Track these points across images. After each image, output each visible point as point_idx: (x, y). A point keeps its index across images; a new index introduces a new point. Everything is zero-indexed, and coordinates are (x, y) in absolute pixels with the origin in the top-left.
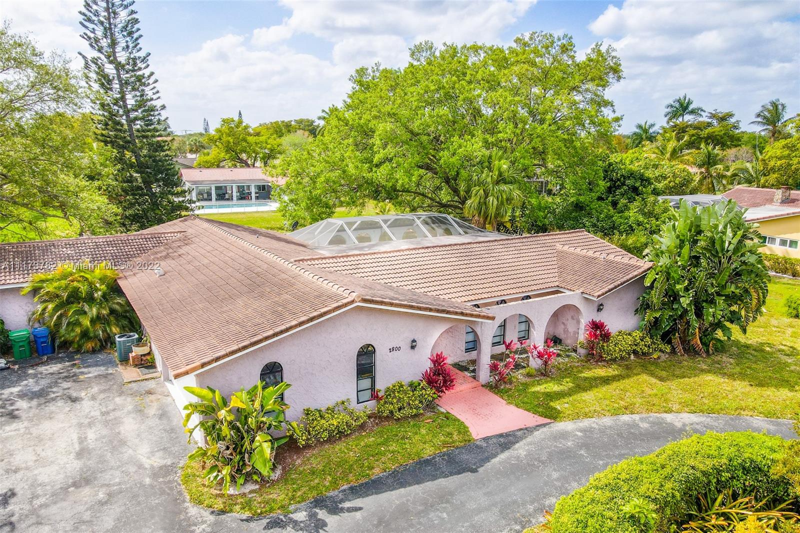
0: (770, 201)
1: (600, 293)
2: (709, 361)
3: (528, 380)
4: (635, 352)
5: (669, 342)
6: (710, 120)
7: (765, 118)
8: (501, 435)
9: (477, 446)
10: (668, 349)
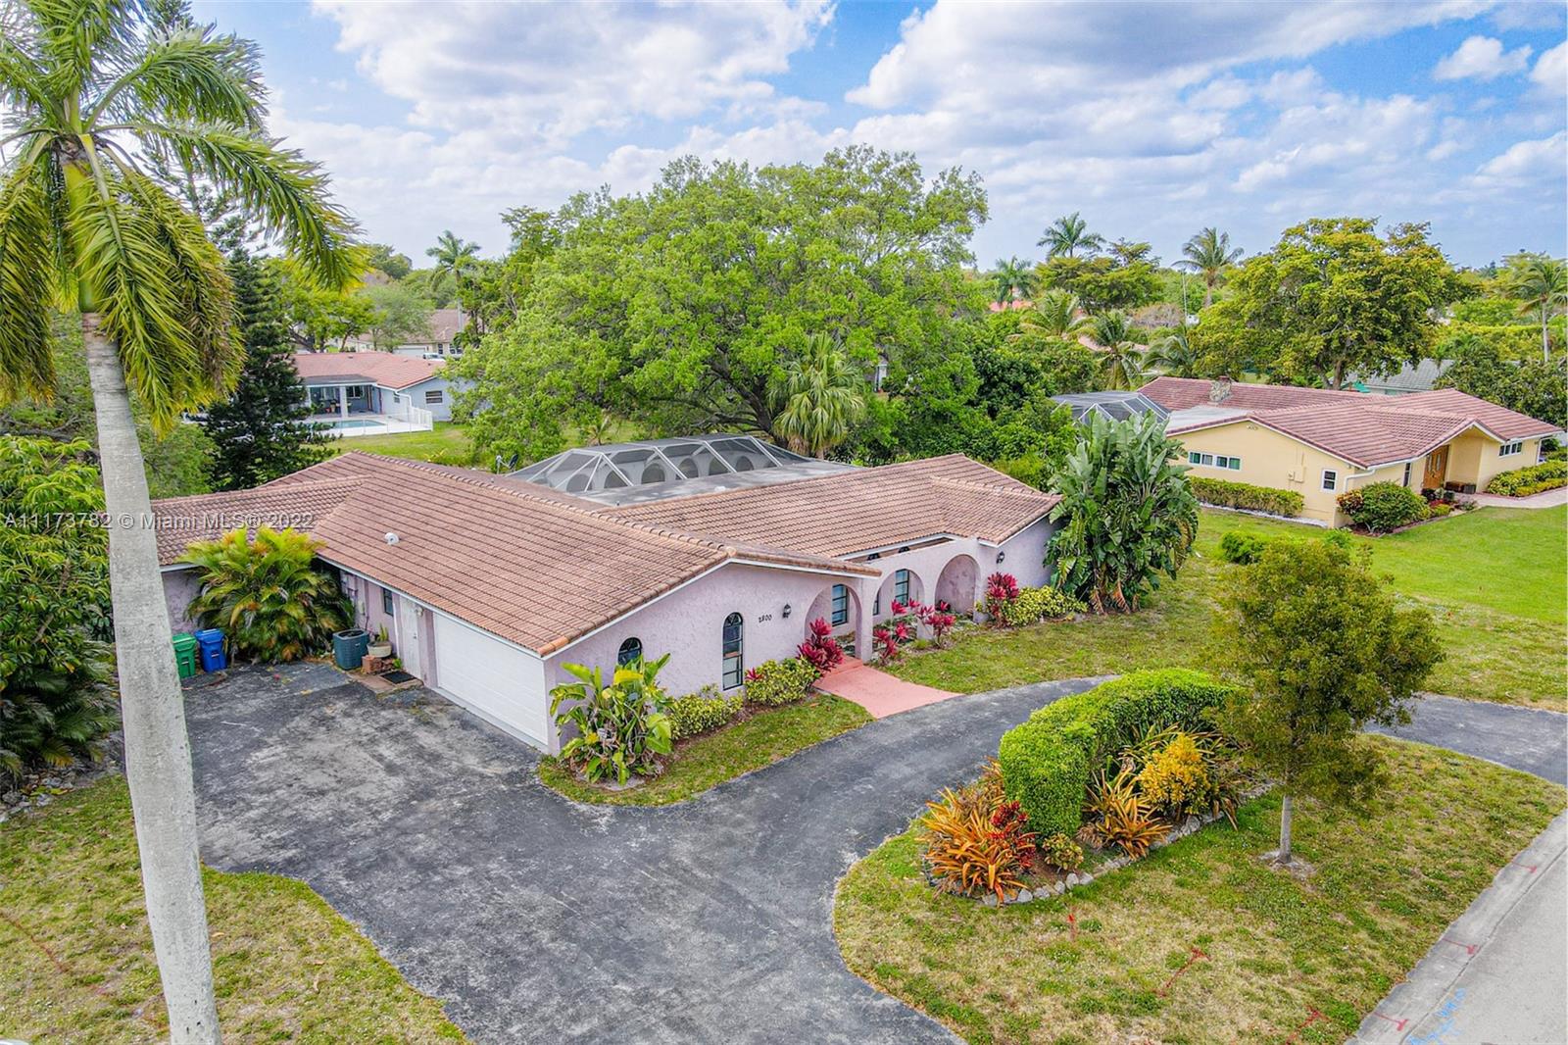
0: (1205, 398)
1: (1001, 537)
2: (1133, 618)
3: (919, 654)
4: (1046, 614)
5: (1086, 599)
6: (1113, 257)
7: (1197, 254)
8: (907, 713)
9: (882, 725)
10: (1084, 607)
